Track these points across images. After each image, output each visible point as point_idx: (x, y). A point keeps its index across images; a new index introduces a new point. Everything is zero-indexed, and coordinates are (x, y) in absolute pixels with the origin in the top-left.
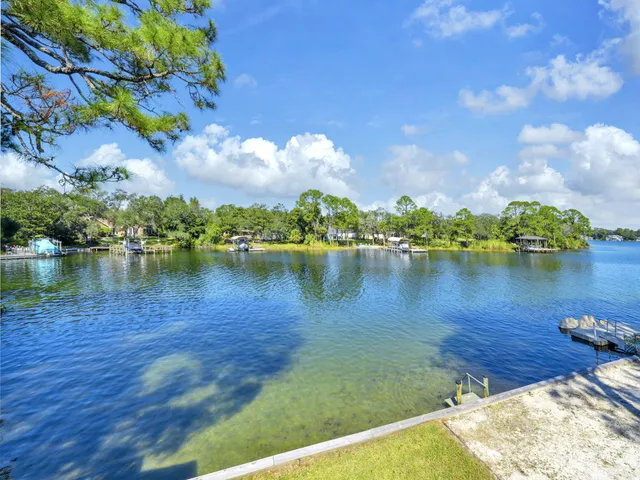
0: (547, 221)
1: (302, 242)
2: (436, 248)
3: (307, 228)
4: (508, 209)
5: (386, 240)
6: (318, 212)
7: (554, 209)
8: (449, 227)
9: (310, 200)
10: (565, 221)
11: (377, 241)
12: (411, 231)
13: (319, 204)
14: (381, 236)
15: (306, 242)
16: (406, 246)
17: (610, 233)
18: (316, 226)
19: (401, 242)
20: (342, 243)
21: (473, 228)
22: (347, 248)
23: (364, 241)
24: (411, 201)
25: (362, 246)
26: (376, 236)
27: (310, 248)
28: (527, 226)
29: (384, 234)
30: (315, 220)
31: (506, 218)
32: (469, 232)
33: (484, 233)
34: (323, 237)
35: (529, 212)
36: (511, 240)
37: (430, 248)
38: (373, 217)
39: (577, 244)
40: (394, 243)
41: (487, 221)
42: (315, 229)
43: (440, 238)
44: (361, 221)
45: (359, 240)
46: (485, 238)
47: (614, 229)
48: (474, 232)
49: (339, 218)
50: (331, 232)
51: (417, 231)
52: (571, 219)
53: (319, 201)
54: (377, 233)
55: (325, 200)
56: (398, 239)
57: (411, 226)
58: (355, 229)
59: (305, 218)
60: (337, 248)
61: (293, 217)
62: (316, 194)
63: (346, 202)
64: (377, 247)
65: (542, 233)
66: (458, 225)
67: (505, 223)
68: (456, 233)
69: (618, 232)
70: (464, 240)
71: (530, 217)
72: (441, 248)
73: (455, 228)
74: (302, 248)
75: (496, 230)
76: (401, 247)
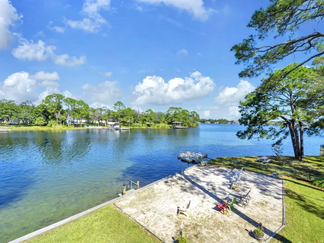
0: (184, 116)
1: (45, 125)
2: (135, 127)
3: (50, 117)
4: (169, 110)
5: (107, 124)
6: (59, 107)
7: (187, 111)
8: (142, 117)
9: (54, 99)
10: (191, 116)
11: (100, 124)
12: (122, 119)
13: (61, 103)
14: (104, 122)
15: (48, 125)
16: (118, 126)
17: (207, 121)
18: (58, 116)
19: (115, 125)
20: (76, 126)
21: (153, 118)
22: (81, 128)
23: (93, 124)
24: (122, 104)
25: (91, 127)
26: (100, 121)
27: (52, 129)
28: (176, 118)
29: (106, 120)
30: (57, 112)
31: (169, 114)
32: (151, 120)
33: (158, 120)
34: (63, 122)
35: (177, 112)
36: (170, 123)
37: (131, 127)
38: (99, 112)
39: (195, 125)
40: (111, 125)
41: (160, 115)
42: (57, 117)
43: (137, 122)
44: (91, 113)
45: (88, 123)
46: (159, 123)
47: (208, 119)
48: (153, 120)
49: (76, 111)
50: (69, 119)
51: (125, 119)
52: (193, 115)
53: (61, 101)
54: (101, 120)
55: (66, 101)
56: (114, 123)
57: (122, 117)
58: (87, 118)
59: (49, 111)
60: (73, 128)
61: (39, 110)
62: (60, 97)
63: (81, 103)
64: (101, 127)
65: (182, 120)
66: (146, 117)
67: (168, 116)
68: (145, 120)
69: (209, 121)
70: (149, 123)
71: (178, 114)
72: (137, 127)
73: (145, 118)
74: (45, 128)
75: (163, 119)
76: (115, 127)
